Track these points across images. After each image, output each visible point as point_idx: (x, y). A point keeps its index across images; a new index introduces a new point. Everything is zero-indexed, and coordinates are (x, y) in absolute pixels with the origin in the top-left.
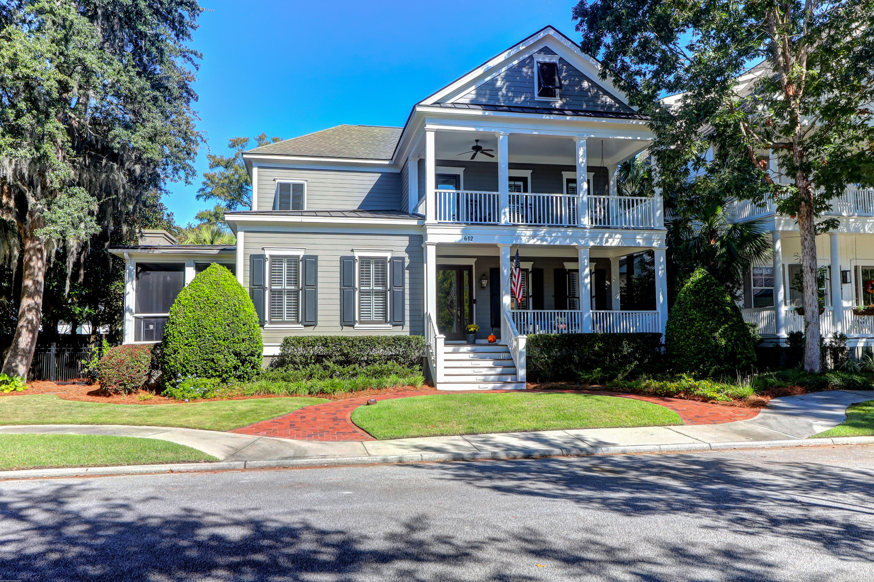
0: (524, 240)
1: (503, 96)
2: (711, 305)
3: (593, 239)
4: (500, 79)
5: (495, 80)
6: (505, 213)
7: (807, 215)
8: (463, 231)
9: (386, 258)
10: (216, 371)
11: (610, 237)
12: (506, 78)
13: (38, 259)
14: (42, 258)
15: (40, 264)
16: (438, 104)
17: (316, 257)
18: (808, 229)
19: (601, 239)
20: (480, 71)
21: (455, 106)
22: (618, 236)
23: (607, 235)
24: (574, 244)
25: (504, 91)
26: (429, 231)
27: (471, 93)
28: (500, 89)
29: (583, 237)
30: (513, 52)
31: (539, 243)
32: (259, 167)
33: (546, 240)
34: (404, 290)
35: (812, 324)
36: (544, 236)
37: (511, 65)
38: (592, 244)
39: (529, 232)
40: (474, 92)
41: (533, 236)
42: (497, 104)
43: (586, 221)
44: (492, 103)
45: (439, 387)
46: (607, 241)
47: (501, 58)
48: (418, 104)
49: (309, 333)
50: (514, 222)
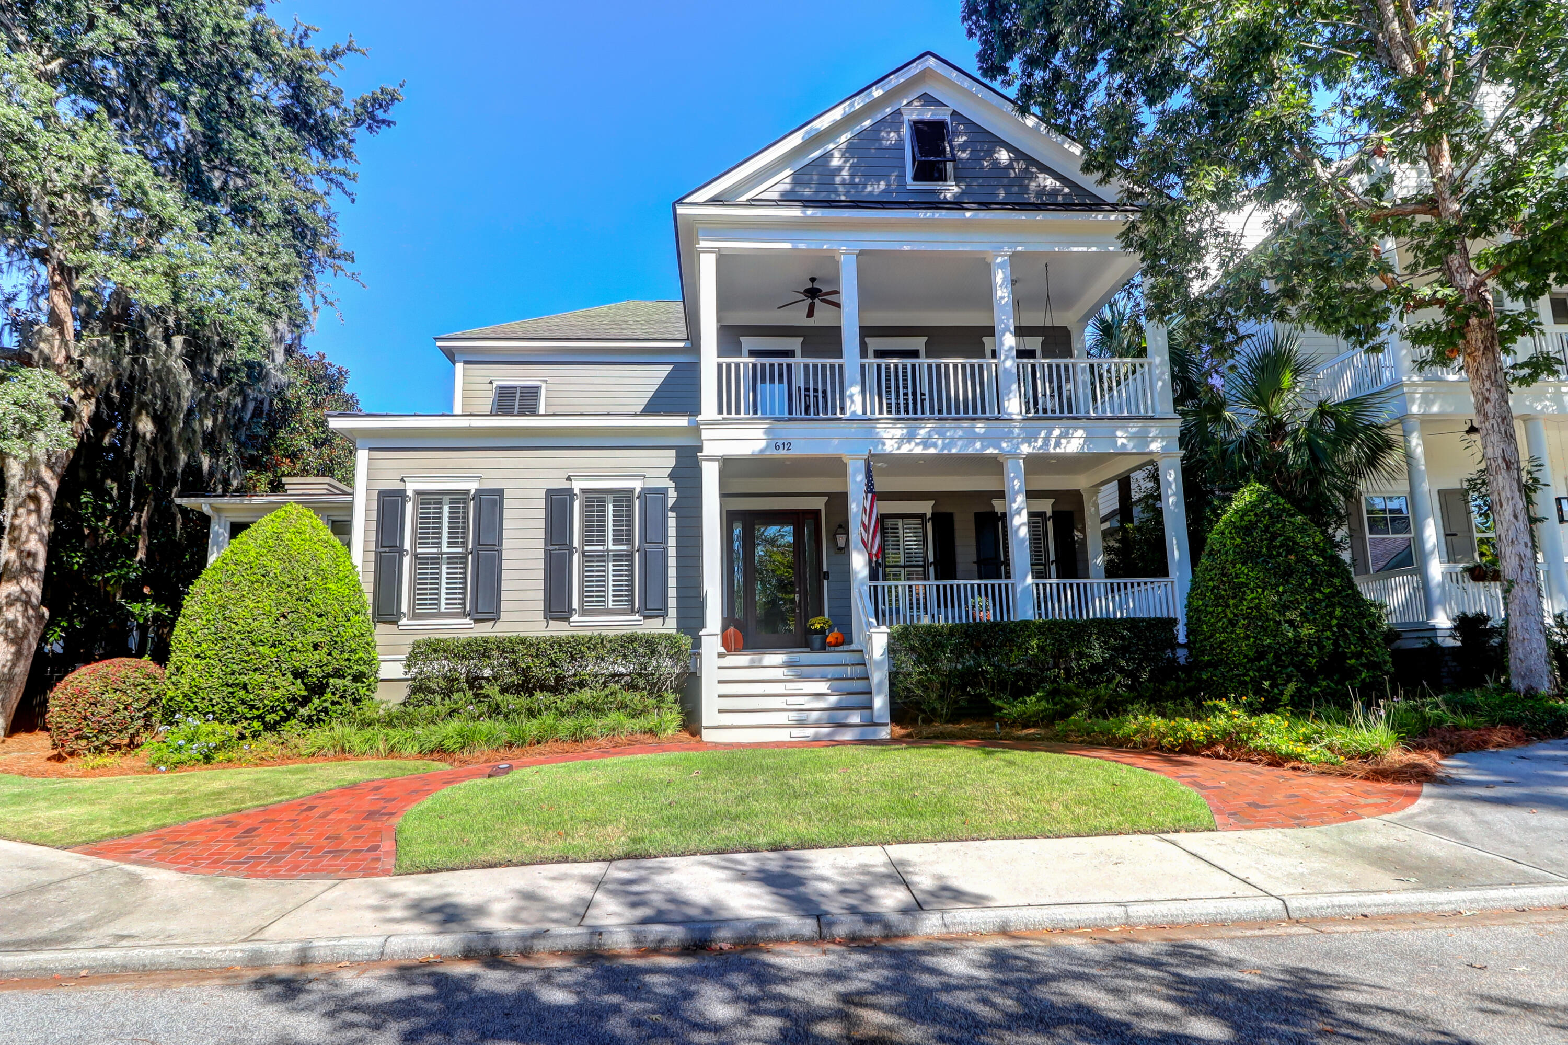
0: (890, 447)
1: (843, 183)
2: (1279, 555)
3: (1028, 440)
4: (837, 154)
5: (828, 156)
6: (851, 397)
7: (1486, 348)
8: (768, 431)
9: (632, 491)
10: (252, 707)
11: (1065, 435)
12: (850, 150)
13: (29, 512)
14: (38, 511)
15: (33, 520)
16: (715, 201)
17: (500, 492)
18: (1489, 377)
19: (1047, 439)
20: (796, 140)
21: (752, 203)
22: (1080, 433)
23: (1056, 432)
24: (990, 451)
25: (845, 173)
26: (705, 434)
27: (783, 180)
28: (840, 169)
29: (1008, 437)
30: (858, 103)
31: (919, 450)
32: (466, 362)
33: (935, 445)
34: (666, 550)
35: (1522, 584)
36: (930, 437)
37: (858, 129)
38: (1025, 449)
39: (899, 431)
40: (788, 180)
41: (910, 437)
42: (833, 197)
43: (1013, 405)
44: (822, 196)
45: (708, 736)
46: (1058, 444)
47: (837, 114)
48: (680, 201)
49: (485, 630)
50: (873, 412)
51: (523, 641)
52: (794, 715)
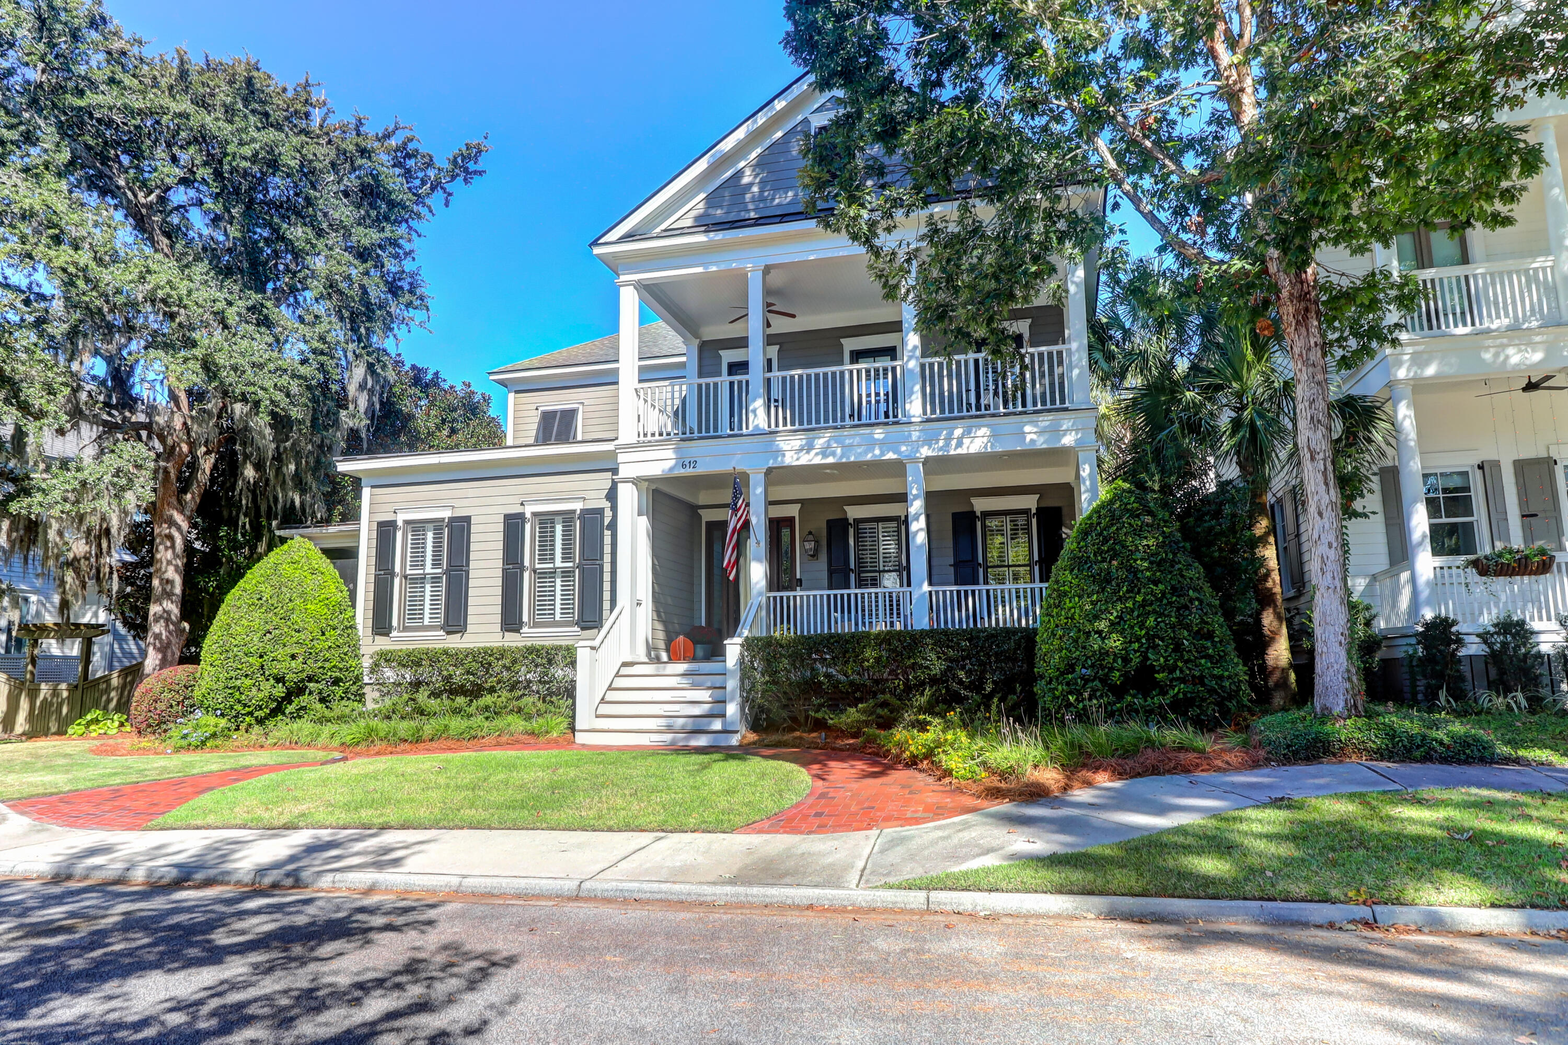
0: (790, 459)
1: (753, 200)
3: (928, 442)
4: (748, 172)
5: (739, 174)
6: (754, 411)
8: (677, 450)
9: (574, 511)
11: (967, 432)
12: (761, 164)
13: (166, 548)
14: (173, 547)
15: (169, 554)
16: (629, 237)
17: (467, 519)
19: (949, 439)
20: (702, 165)
21: (669, 233)
22: (984, 431)
23: (958, 432)
24: (891, 456)
25: (755, 189)
26: (621, 458)
27: (697, 203)
28: (751, 185)
29: (906, 440)
30: (761, 119)
31: (818, 460)
32: (517, 392)
33: (833, 454)
34: (602, 567)
36: (829, 447)
37: (768, 143)
38: (925, 452)
39: (797, 442)
40: (701, 205)
41: (809, 448)
42: (744, 215)
43: (914, 407)
44: (732, 217)
45: (580, 738)
46: (960, 444)
47: (740, 134)
48: (595, 243)
49: (454, 642)
50: (777, 425)
51: (445, 652)
52: (662, 722)
